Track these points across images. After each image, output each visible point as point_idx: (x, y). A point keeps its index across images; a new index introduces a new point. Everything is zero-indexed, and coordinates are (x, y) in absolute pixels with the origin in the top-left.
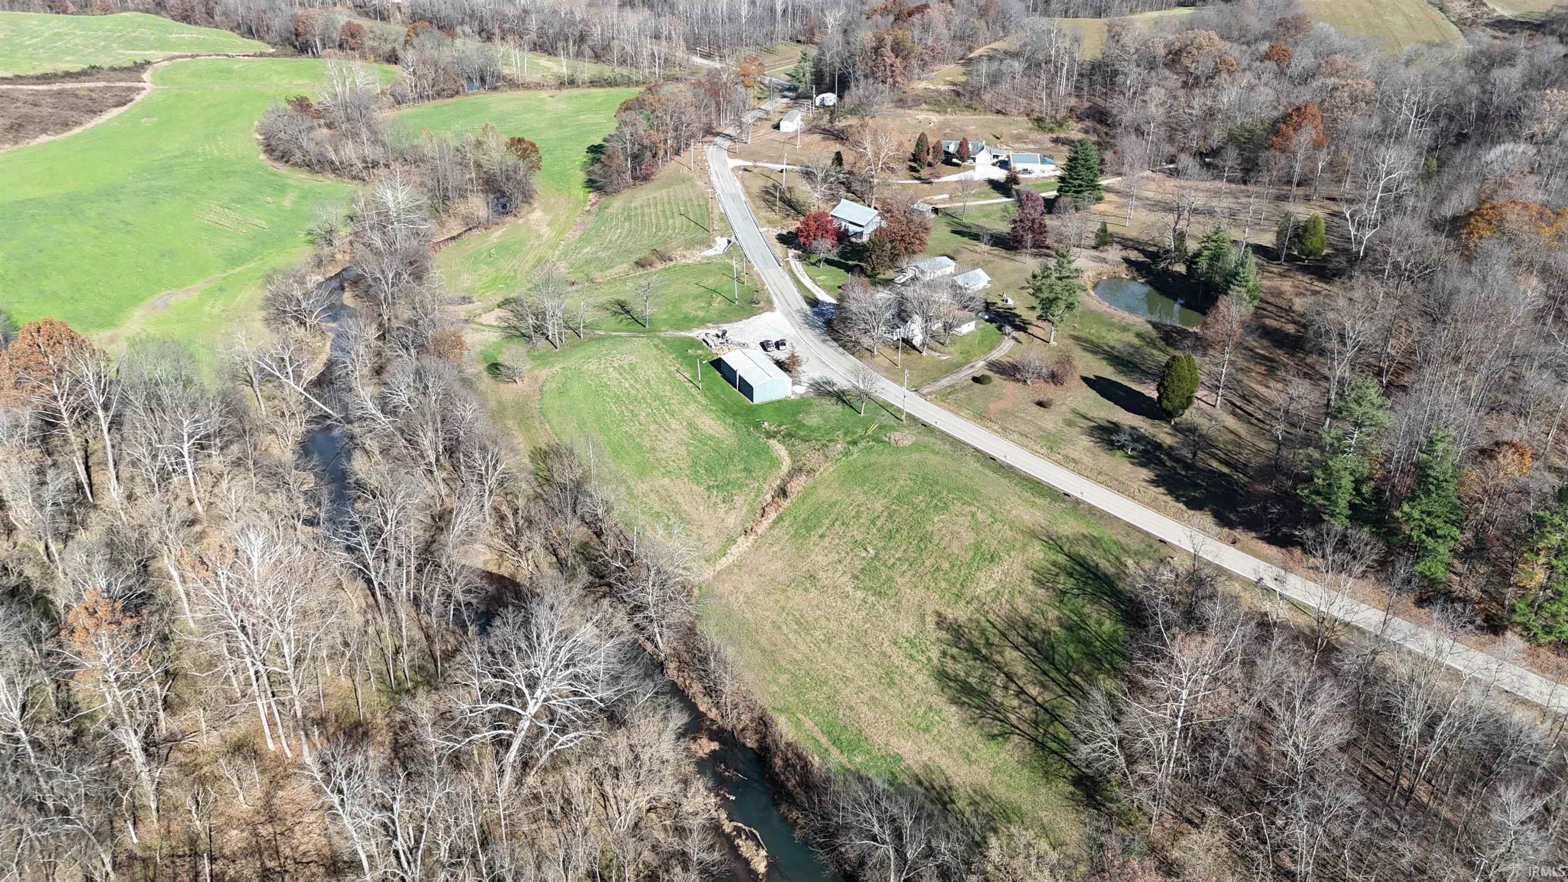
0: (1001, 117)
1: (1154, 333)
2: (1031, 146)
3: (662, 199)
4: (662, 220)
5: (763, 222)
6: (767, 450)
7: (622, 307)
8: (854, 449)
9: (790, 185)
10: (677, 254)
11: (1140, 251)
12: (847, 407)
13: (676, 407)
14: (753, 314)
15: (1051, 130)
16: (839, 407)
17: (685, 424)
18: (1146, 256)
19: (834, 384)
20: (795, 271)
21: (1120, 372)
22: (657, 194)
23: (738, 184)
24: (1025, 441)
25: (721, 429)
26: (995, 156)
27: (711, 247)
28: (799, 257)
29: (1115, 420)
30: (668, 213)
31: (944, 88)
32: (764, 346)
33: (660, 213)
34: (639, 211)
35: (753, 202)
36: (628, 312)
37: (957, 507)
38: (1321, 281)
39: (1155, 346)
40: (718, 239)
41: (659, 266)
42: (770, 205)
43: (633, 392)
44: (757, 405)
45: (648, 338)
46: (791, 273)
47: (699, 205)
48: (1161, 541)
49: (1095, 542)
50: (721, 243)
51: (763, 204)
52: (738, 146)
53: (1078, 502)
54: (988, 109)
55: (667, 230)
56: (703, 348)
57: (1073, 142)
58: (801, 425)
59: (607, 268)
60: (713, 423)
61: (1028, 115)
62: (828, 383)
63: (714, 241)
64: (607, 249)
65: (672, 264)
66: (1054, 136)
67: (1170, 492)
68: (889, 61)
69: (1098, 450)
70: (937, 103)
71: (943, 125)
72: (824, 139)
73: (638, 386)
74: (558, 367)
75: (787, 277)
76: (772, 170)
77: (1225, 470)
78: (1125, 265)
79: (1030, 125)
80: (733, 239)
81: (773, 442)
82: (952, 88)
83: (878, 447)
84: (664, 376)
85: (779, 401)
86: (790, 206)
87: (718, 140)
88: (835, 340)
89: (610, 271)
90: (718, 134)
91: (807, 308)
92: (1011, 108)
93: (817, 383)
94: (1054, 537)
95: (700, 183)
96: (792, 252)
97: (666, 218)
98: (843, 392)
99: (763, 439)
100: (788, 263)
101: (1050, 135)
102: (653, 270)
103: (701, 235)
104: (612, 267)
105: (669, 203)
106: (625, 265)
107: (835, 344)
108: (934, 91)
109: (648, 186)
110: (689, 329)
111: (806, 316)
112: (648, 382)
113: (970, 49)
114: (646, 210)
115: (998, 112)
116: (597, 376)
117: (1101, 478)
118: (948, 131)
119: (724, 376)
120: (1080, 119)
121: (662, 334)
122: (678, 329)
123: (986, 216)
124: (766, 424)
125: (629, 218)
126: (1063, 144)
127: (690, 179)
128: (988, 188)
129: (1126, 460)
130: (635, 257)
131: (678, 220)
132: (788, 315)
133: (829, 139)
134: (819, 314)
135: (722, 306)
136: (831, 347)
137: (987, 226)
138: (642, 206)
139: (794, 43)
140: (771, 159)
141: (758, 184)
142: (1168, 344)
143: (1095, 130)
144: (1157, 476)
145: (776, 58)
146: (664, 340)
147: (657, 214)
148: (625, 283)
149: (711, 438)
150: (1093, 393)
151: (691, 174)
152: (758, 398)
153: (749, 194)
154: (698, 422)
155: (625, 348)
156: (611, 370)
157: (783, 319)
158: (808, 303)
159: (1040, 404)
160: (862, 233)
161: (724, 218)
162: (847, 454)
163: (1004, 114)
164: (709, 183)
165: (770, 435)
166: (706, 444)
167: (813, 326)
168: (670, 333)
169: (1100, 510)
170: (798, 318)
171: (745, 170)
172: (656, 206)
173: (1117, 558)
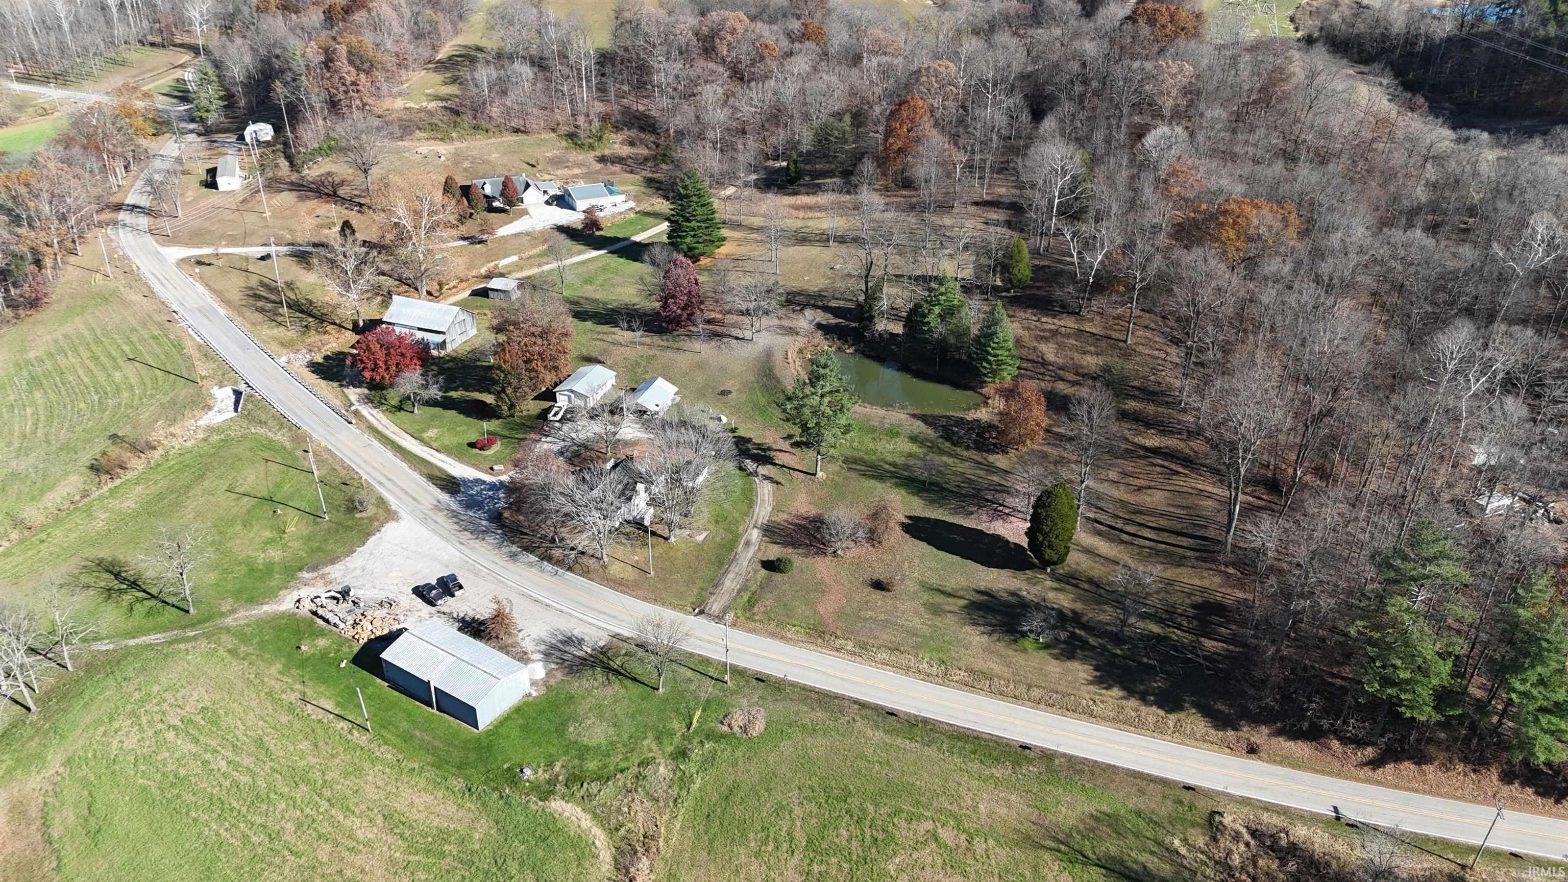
0: (521, 137)
1: (930, 432)
2: (577, 171)
3: (81, 336)
4: (101, 377)
5: (274, 347)
6: (552, 824)
7: (117, 575)
8: (690, 767)
9: (288, 279)
10: (158, 433)
11: (826, 309)
12: (628, 683)
13: (343, 786)
14: (365, 533)
15: (592, 147)
16: (616, 688)
17: (379, 820)
18: (836, 316)
19: (581, 641)
20: (380, 428)
21: (932, 502)
22: (68, 328)
23: (200, 288)
24: (903, 659)
25: (452, 808)
26: (545, 192)
27: (210, 408)
28: (368, 400)
29: (983, 585)
30: (104, 359)
31: (432, 105)
32: (422, 592)
33: (92, 365)
34: (49, 365)
35: (240, 314)
36: (134, 585)
37: (902, 830)
38: (1047, 315)
39: (941, 452)
40: (215, 391)
41: (138, 464)
42: (273, 317)
43: (245, 779)
44: (489, 733)
45: (208, 636)
46: (374, 431)
47: (154, 338)
48: (1188, 788)
49: (1112, 821)
50: (224, 395)
51: (259, 317)
52: (165, 224)
53: (1048, 756)
54: (500, 129)
55: (118, 391)
56: (322, 633)
57: (623, 159)
58: (583, 752)
59: (42, 492)
60: (428, 798)
61: (554, 130)
62: (569, 640)
63: (212, 396)
64: (21, 452)
65: (157, 455)
66: (598, 153)
67: (1130, 692)
68: (349, 79)
69: (1000, 647)
70: (434, 127)
71: (458, 157)
72: (301, 199)
73: (247, 761)
74: (55, 760)
75: (376, 443)
76: (247, 259)
77: (1155, 628)
78: (820, 332)
79: (564, 143)
80: (242, 387)
81: (556, 805)
82: (441, 104)
83: (725, 752)
84: (284, 719)
85: (518, 710)
86: (302, 312)
87: (122, 216)
88: (527, 549)
89: (49, 496)
90: (118, 207)
91: (445, 497)
92: (532, 124)
93: (552, 647)
94: (1061, 836)
95: (135, 297)
96: (353, 393)
97: (104, 368)
98: (604, 651)
99: (535, 804)
100: (356, 413)
101: (593, 154)
102: (130, 475)
103: (185, 391)
104: (51, 488)
105: (98, 342)
106: (74, 478)
107: (532, 558)
108: (420, 110)
109: (41, 315)
110: (272, 594)
111: (454, 515)
112: (259, 742)
113: (435, 48)
114: (62, 362)
115: (517, 131)
116: (148, 759)
117: (1036, 693)
118: (467, 164)
119: (395, 686)
120: (617, 129)
121: (229, 621)
122: (252, 601)
123: (588, 281)
124: (528, 772)
125: (35, 382)
126: (613, 163)
127: (115, 293)
128: (563, 241)
129: (1043, 654)
130: (86, 458)
131: (130, 370)
132: (424, 519)
133: (308, 198)
134: (471, 504)
135: (305, 530)
136: (530, 564)
137: (598, 296)
138: (50, 355)
139: (148, 48)
140: (233, 241)
141: (235, 284)
142: (955, 444)
143: (642, 141)
144: (1097, 668)
145: (134, 71)
146: (241, 635)
147: (82, 363)
148: (88, 512)
149: (443, 835)
150: (923, 548)
151: (112, 285)
152: (485, 719)
153: (227, 303)
154: (399, 805)
155: (171, 674)
156: (171, 735)
157: (423, 532)
158: (443, 488)
159: (878, 585)
160: (444, 342)
161: (208, 353)
162: (684, 781)
163: (524, 132)
164: (150, 294)
165: (545, 792)
166: (442, 855)
167: (478, 533)
168: (244, 615)
169: (1084, 761)
170: (449, 525)
171: (199, 263)
172: (75, 351)
173: (1159, 843)
